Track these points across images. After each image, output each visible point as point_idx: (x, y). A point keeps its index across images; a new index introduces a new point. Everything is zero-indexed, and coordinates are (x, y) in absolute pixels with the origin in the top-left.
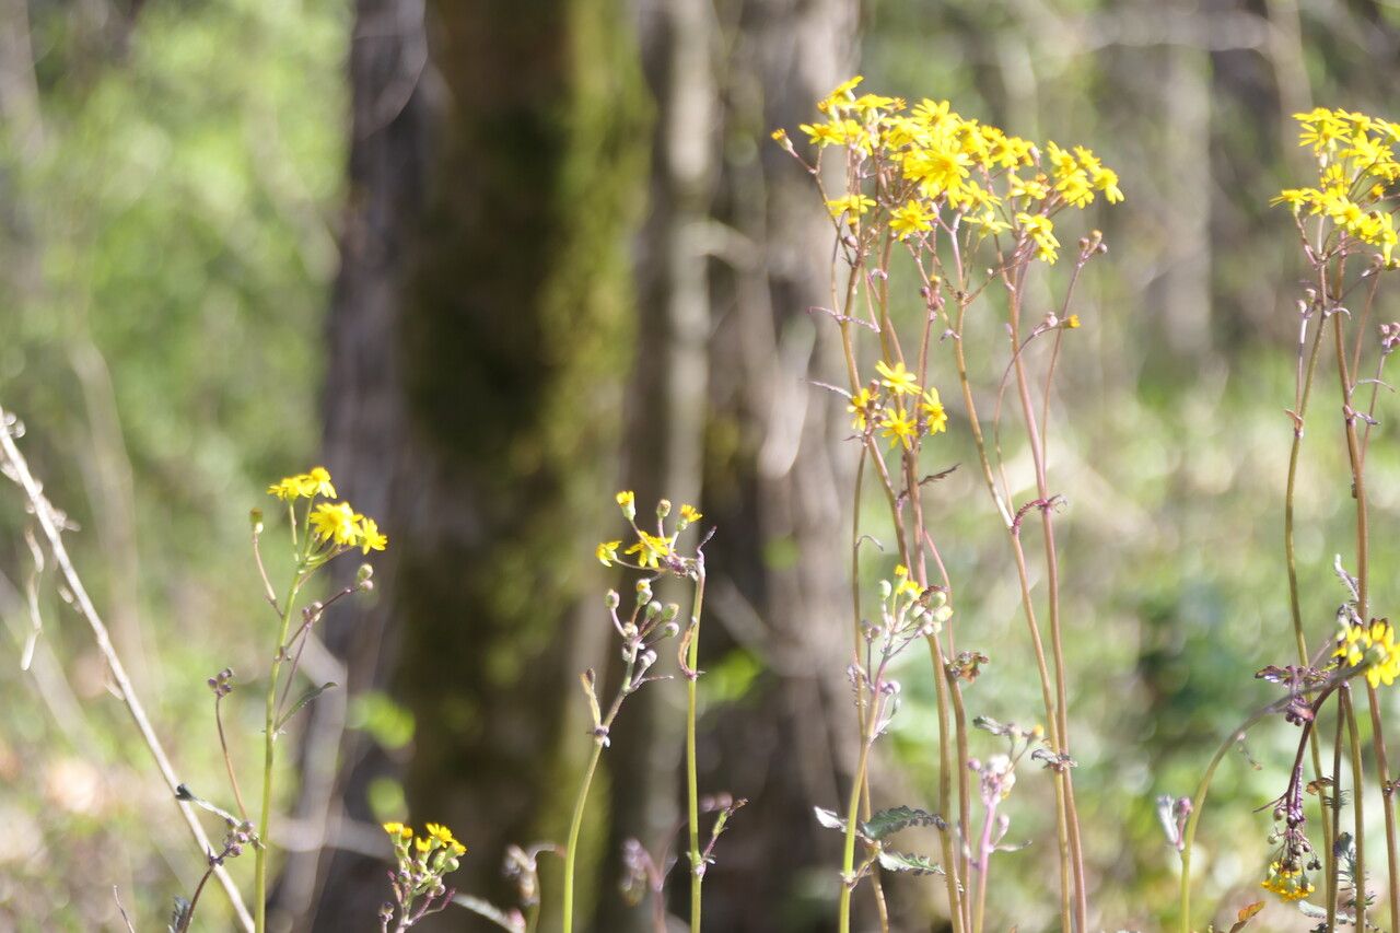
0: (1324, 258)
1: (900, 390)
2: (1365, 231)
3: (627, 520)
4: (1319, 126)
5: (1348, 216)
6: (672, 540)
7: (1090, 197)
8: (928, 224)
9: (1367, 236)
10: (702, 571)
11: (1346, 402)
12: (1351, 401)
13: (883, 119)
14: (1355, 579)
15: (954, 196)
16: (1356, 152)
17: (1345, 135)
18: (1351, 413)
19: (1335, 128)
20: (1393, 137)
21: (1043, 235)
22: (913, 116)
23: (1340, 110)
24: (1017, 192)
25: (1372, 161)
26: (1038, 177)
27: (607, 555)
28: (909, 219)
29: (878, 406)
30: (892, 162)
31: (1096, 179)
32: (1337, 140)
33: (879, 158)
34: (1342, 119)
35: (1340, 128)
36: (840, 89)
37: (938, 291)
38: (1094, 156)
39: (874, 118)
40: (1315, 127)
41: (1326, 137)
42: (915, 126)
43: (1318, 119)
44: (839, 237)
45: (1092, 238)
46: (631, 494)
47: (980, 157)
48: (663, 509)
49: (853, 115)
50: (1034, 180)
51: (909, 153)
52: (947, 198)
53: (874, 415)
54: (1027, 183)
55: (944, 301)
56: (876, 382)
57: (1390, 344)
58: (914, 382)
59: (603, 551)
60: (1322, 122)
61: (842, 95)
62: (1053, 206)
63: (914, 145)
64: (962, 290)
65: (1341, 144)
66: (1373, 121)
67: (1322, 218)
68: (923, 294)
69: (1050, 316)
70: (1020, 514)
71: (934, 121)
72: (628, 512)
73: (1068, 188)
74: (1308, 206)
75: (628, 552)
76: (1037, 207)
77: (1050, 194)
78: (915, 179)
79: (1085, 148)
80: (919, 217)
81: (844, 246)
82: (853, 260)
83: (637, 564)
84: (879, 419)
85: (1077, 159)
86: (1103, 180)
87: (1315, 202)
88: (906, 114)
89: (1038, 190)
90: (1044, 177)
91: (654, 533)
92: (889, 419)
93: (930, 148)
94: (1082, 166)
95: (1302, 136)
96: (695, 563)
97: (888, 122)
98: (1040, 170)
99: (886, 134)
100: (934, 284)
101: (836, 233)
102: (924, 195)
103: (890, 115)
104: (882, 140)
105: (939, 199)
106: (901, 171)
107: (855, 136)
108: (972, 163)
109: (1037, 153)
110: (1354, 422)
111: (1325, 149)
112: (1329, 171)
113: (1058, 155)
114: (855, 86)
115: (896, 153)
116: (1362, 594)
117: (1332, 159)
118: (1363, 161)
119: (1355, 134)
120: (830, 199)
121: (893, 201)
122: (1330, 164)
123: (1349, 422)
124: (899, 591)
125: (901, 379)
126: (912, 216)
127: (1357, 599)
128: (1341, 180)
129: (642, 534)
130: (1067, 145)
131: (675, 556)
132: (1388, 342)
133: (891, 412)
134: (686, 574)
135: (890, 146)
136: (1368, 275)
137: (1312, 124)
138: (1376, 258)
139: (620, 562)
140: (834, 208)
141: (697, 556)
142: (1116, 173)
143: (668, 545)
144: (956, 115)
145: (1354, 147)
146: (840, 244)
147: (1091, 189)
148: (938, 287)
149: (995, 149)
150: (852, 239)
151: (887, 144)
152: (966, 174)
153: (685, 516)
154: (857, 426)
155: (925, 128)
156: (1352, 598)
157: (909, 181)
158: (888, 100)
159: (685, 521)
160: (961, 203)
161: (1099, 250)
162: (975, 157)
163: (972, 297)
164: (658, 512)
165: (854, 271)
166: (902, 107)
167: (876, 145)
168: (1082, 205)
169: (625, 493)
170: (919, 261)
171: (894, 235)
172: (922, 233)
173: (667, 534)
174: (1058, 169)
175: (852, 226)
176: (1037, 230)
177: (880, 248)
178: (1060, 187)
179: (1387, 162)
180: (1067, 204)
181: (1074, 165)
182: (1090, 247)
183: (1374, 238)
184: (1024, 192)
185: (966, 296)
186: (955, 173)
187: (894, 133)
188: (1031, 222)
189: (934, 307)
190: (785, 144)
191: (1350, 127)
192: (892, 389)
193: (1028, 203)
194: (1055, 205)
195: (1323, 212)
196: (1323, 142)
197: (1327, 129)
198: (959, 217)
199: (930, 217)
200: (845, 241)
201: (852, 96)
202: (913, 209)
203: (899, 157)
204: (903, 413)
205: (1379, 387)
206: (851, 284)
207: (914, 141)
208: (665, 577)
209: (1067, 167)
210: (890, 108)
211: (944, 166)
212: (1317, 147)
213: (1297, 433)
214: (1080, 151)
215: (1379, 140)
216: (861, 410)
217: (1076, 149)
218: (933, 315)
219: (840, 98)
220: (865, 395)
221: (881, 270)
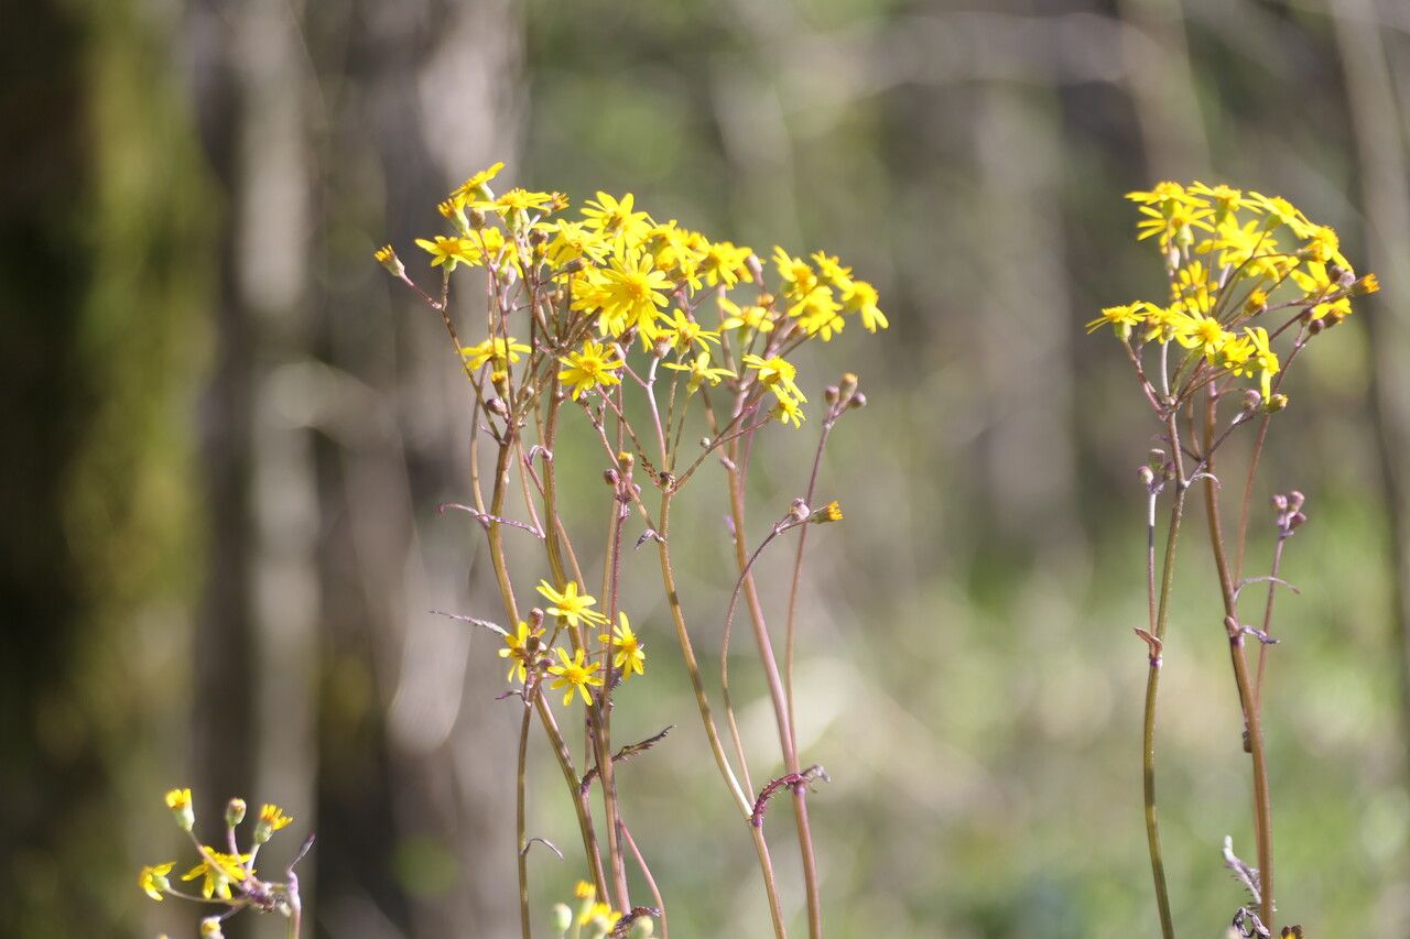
0: (1173, 402)
1: (573, 621)
2: (1232, 356)
3: (182, 830)
4: (1167, 208)
5: (1203, 335)
6: (251, 858)
7: (839, 324)
8: (613, 374)
9: (1235, 363)
10: (297, 901)
11: (1229, 611)
12: (1236, 610)
13: (535, 224)
14: (1254, 871)
15: (647, 330)
16: (1224, 244)
17: (1205, 219)
18: (1237, 627)
19: (1189, 209)
20: (1278, 217)
21: (782, 386)
22: (585, 217)
23: (1196, 183)
24: (732, 324)
25: (1247, 255)
26: (760, 300)
27: (155, 883)
28: (586, 368)
29: (543, 646)
30: (554, 286)
31: (846, 297)
32: (1193, 228)
33: (535, 282)
34: (1198, 196)
35: (1197, 209)
36: (473, 183)
37: (630, 475)
38: (841, 265)
39: (523, 222)
40: (1159, 210)
41: (1178, 224)
42: (584, 232)
43: (1164, 198)
44: (478, 401)
45: (844, 385)
46: (188, 792)
47: (684, 275)
48: (235, 812)
49: (492, 218)
50: (756, 305)
51: (578, 273)
52: (638, 336)
53: (538, 659)
54: (746, 309)
55: (639, 489)
56: (539, 611)
57: (1288, 523)
58: (591, 608)
59: (149, 878)
60: (1170, 202)
61: (476, 190)
62: (789, 340)
63: (584, 261)
64: (666, 469)
65: (1199, 234)
66: (1245, 196)
67: (1165, 343)
68: (609, 479)
69: (798, 505)
70: (763, 797)
71: (614, 224)
72: (183, 819)
73: (806, 313)
74: (1141, 328)
75: (186, 878)
76: (767, 344)
77: (779, 324)
78: (589, 311)
79: (828, 256)
80: (600, 365)
81: (487, 414)
82: (502, 435)
83: (201, 895)
84: (545, 665)
85: (817, 270)
86: (858, 298)
87: (1152, 320)
88: (572, 215)
89: (761, 319)
90: (770, 299)
91: (222, 848)
92: (560, 663)
93: (609, 266)
94: (825, 281)
95: (1142, 224)
96: (286, 890)
97: (545, 229)
98: (764, 290)
99: (543, 246)
100: (625, 463)
101: (473, 394)
102: (604, 332)
103: (545, 219)
104: (537, 256)
105: (625, 338)
106: (568, 299)
107: (497, 250)
108: (671, 285)
109: (757, 263)
110: (1242, 641)
111: (1175, 241)
112: (1184, 274)
113: (789, 267)
114: (492, 177)
115: (559, 273)
116: (1265, 894)
117: (1187, 255)
118: (1234, 256)
119: (1220, 218)
120: (463, 346)
121: (557, 345)
122: (1184, 264)
123: (1234, 642)
124: (583, 919)
125: (576, 605)
126: (591, 364)
127: (1259, 900)
128: (1202, 284)
129: (206, 851)
130: (805, 252)
131: (255, 879)
132: (1286, 520)
133: (562, 653)
134: (272, 906)
135: (550, 262)
136: (1241, 422)
137: (1154, 206)
138: (1250, 397)
139: (175, 893)
140: (469, 358)
141: (288, 880)
142: (874, 287)
143: (245, 864)
144: (644, 215)
145: (1218, 236)
146: (481, 410)
147: (838, 313)
148: (630, 468)
149: (704, 262)
150: (499, 403)
151: (545, 261)
152: (664, 302)
153: (268, 821)
154: (515, 675)
155: (598, 236)
156: (1250, 900)
157: (579, 313)
158: (543, 196)
159: (269, 829)
160: (659, 341)
161: (855, 402)
162: (675, 274)
163: (681, 480)
164: (228, 817)
165: (504, 449)
166: (564, 205)
167: (529, 262)
168: (826, 335)
169: (178, 791)
170: (602, 429)
171: (561, 394)
172: (606, 389)
173: (244, 849)
174: (790, 287)
175: (498, 384)
176: (775, 378)
177: (542, 415)
178: (795, 311)
179: (1269, 255)
180: (806, 337)
181: (813, 280)
182: (841, 398)
183: (1245, 366)
184: (740, 323)
185: (673, 478)
186: (647, 301)
187: (556, 244)
188: (766, 367)
189: (626, 499)
190: (396, 268)
191: (1212, 207)
192: (563, 619)
193: (749, 339)
194: (789, 338)
195: (1165, 335)
196: (1172, 232)
197: (1178, 212)
198: (656, 361)
199: (614, 365)
200: (490, 406)
201: (490, 194)
202: (591, 353)
203: (564, 279)
204: (580, 654)
205: (1276, 587)
206: (500, 468)
207: (585, 255)
208: (245, 912)
209: (803, 282)
210: (547, 209)
211: (631, 292)
212: (1164, 240)
213: (1154, 662)
214: (821, 259)
215: (1255, 223)
216: (518, 652)
217: (815, 257)
218: (624, 510)
219: (473, 196)
220: (523, 630)
221: (544, 447)
